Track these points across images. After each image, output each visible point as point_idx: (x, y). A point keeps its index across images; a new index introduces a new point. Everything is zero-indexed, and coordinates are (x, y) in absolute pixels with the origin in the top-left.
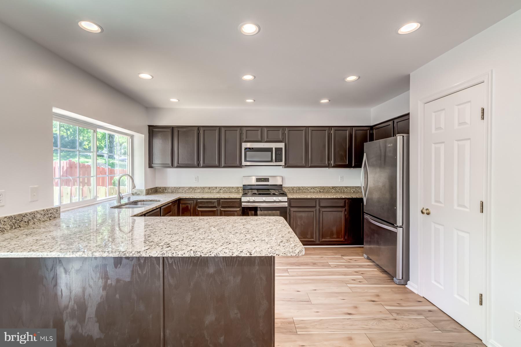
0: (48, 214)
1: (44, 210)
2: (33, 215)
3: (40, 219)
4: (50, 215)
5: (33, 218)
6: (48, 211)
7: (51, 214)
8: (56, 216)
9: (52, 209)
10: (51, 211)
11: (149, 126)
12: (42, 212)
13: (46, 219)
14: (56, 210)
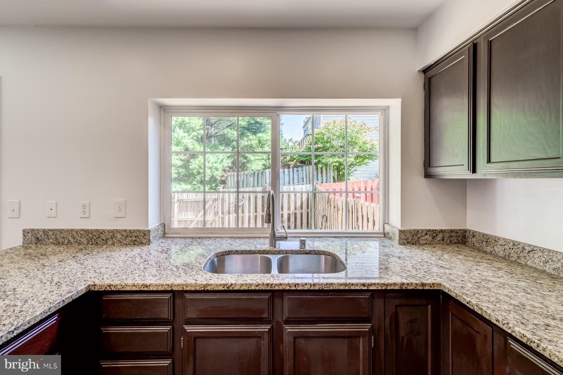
0: (131, 237)
1: (126, 230)
2: (113, 233)
3: (121, 240)
4: (134, 239)
5: (111, 237)
6: (131, 233)
7: (136, 237)
8: (144, 241)
9: (138, 231)
10: (135, 234)
11: (425, 71)
12: (123, 233)
13: (129, 242)
14: (143, 233)
